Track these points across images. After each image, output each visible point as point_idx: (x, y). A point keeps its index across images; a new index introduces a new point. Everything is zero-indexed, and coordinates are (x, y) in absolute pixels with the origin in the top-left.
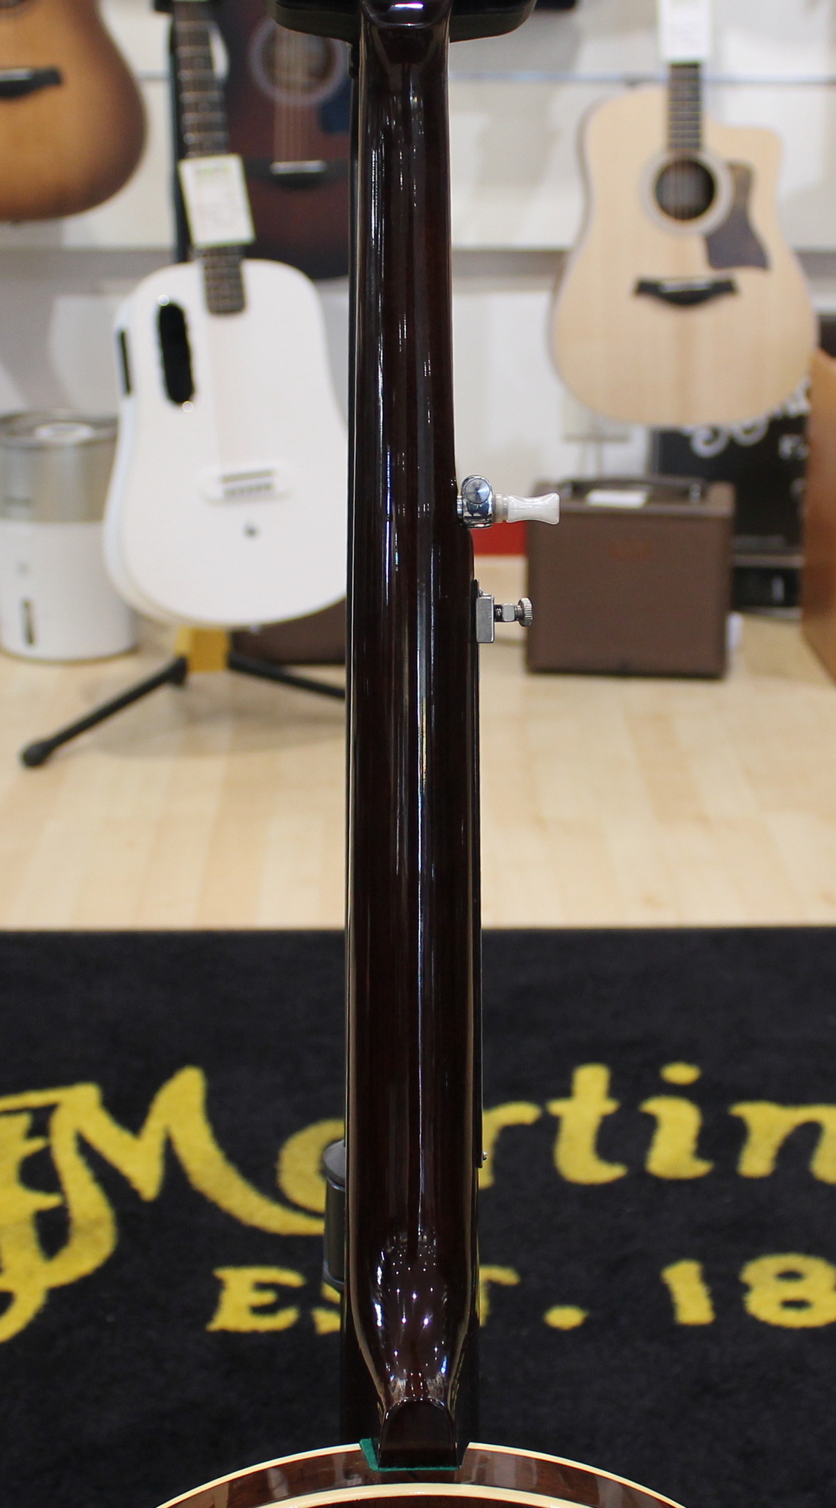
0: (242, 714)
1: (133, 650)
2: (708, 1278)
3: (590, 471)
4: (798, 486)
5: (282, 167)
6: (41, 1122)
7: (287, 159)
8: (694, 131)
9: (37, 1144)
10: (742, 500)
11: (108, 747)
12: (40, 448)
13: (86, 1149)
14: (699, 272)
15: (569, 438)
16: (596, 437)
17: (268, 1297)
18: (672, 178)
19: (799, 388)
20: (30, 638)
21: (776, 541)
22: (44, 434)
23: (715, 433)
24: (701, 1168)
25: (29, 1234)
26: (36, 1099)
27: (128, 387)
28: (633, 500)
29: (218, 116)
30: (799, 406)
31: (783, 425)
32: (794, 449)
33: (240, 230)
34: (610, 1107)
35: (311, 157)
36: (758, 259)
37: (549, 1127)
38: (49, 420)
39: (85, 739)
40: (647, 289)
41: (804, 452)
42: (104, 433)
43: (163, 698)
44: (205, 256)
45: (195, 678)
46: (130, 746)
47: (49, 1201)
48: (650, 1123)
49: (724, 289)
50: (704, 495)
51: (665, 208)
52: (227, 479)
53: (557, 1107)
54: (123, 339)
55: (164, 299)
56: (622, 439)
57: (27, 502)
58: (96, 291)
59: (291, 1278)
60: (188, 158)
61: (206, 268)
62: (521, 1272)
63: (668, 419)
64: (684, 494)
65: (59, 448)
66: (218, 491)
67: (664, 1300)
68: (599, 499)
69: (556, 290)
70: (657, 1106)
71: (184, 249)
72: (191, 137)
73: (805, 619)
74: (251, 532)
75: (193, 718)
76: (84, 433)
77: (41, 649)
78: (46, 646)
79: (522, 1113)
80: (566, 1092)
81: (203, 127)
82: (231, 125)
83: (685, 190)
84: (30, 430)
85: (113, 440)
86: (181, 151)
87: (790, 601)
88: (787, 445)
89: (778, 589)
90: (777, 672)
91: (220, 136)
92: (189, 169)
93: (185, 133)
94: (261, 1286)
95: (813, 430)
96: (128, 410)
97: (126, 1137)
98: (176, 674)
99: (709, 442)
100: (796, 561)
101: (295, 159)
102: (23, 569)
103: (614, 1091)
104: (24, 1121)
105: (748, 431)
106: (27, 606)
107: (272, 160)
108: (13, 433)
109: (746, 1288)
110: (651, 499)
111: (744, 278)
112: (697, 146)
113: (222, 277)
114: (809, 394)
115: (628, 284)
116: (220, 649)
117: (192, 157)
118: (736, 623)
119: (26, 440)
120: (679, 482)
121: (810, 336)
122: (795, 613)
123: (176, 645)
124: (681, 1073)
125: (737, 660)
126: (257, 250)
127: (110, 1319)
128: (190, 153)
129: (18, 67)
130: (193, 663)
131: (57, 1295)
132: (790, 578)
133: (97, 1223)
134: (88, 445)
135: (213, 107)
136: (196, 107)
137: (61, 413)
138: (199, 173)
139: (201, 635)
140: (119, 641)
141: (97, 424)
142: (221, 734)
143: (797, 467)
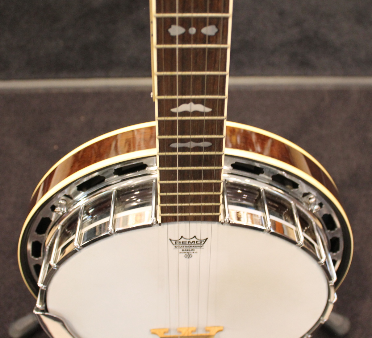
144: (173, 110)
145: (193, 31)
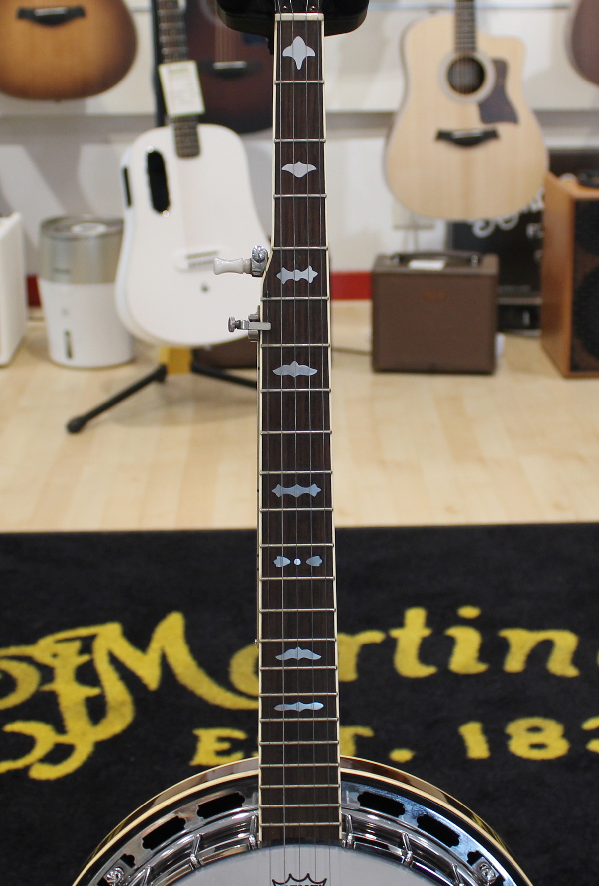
0: (199, 399)
1: (132, 361)
2: (486, 731)
3: (410, 249)
4: (538, 255)
5: (220, 65)
6: (87, 646)
7: (223, 60)
8: (470, 40)
9: (85, 658)
10: (503, 265)
11: (119, 421)
12: (75, 239)
13: (114, 660)
14: (475, 125)
15: (397, 227)
16: (414, 226)
17: (225, 746)
18: (458, 69)
19: (538, 196)
20: (70, 354)
21: (525, 288)
22: (77, 229)
23: (487, 223)
24: (481, 668)
25: (83, 710)
26: (84, 631)
27: (129, 201)
28: (437, 265)
29: (182, 37)
30: (538, 205)
31: (529, 217)
32: (535, 232)
33: (196, 106)
34: (427, 632)
35: (237, 59)
36: (511, 117)
37: (390, 645)
38: (81, 221)
39: (105, 416)
40: (444, 136)
41: (541, 234)
42: (114, 229)
43: (151, 390)
44: (175, 122)
45: (171, 378)
46: (133, 419)
47: (94, 692)
48: (451, 642)
49: (491, 135)
50: (480, 262)
51: (454, 87)
52: (190, 257)
53: (395, 633)
54: (126, 173)
55: (150, 148)
56: (430, 227)
57: (67, 272)
58: (106, 141)
59: (239, 735)
60: (164, 63)
61: (176, 129)
62: (375, 730)
63: (458, 215)
64: (468, 262)
65: (87, 238)
66: (184, 264)
67: (460, 745)
68: (416, 265)
69: (388, 137)
70: (454, 631)
71: (161, 117)
72: (166, 51)
73: (543, 337)
74: (205, 289)
75: (170, 402)
76: (101, 229)
77: (77, 360)
78: (79, 359)
79: (374, 636)
80: (400, 624)
81: (173, 44)
82: (189, 43)
83: (466, 76)
84: (69, 227)
85: (120, 233)
86: (159, 59)
87: (533, 326)
88: (531, 230)
89: (526, 318)
90: (527, 369)
91: (183, 49)
92: (165, 70)
93: (162, 48)
94: (221, 740)
95: (547, 220)
96: (128, 215)
97: (138, 654)
98: (160, 375)
99: (482, 229)
100: (538, 301)
101: (228, 60)
102: (65, 312)
103: (429, 623)
104: (77, 645)
105: (507, 221)
106: (68, 334)
107: (214, 61)
108: (57, 230)
109: (508, 737)
110: (448, 265)
111: (503, 128)
112: (473, 49)
113: (185, 135)
114: (544, 198)
115: (432, 133)
116: (187, 359)
117: (166, 63)
118: (501, 340)
119: (66, 234)
120: (465, 254)
121: (543, 163)
122: (537, 333)
123: (159, 357)
124: (469, 612)
125: (502, 362)
126: (207, 118)
127: (132, 759)
128: (165, 60)
129: (58, 7)
130: (170, 369)
131: (100, 746)
132: (533, 311)
133: (122, 704)
134: (103, 236)
135: (178, 31)
136: (168, 32)
137: (87, 216)
138: (170, 72)
139: (174, 351)
140: (123, 355)
141: (109, 223)
142: (187, 411)
143: (537, 243)
144: (279, 658)
145: (298, 562)
